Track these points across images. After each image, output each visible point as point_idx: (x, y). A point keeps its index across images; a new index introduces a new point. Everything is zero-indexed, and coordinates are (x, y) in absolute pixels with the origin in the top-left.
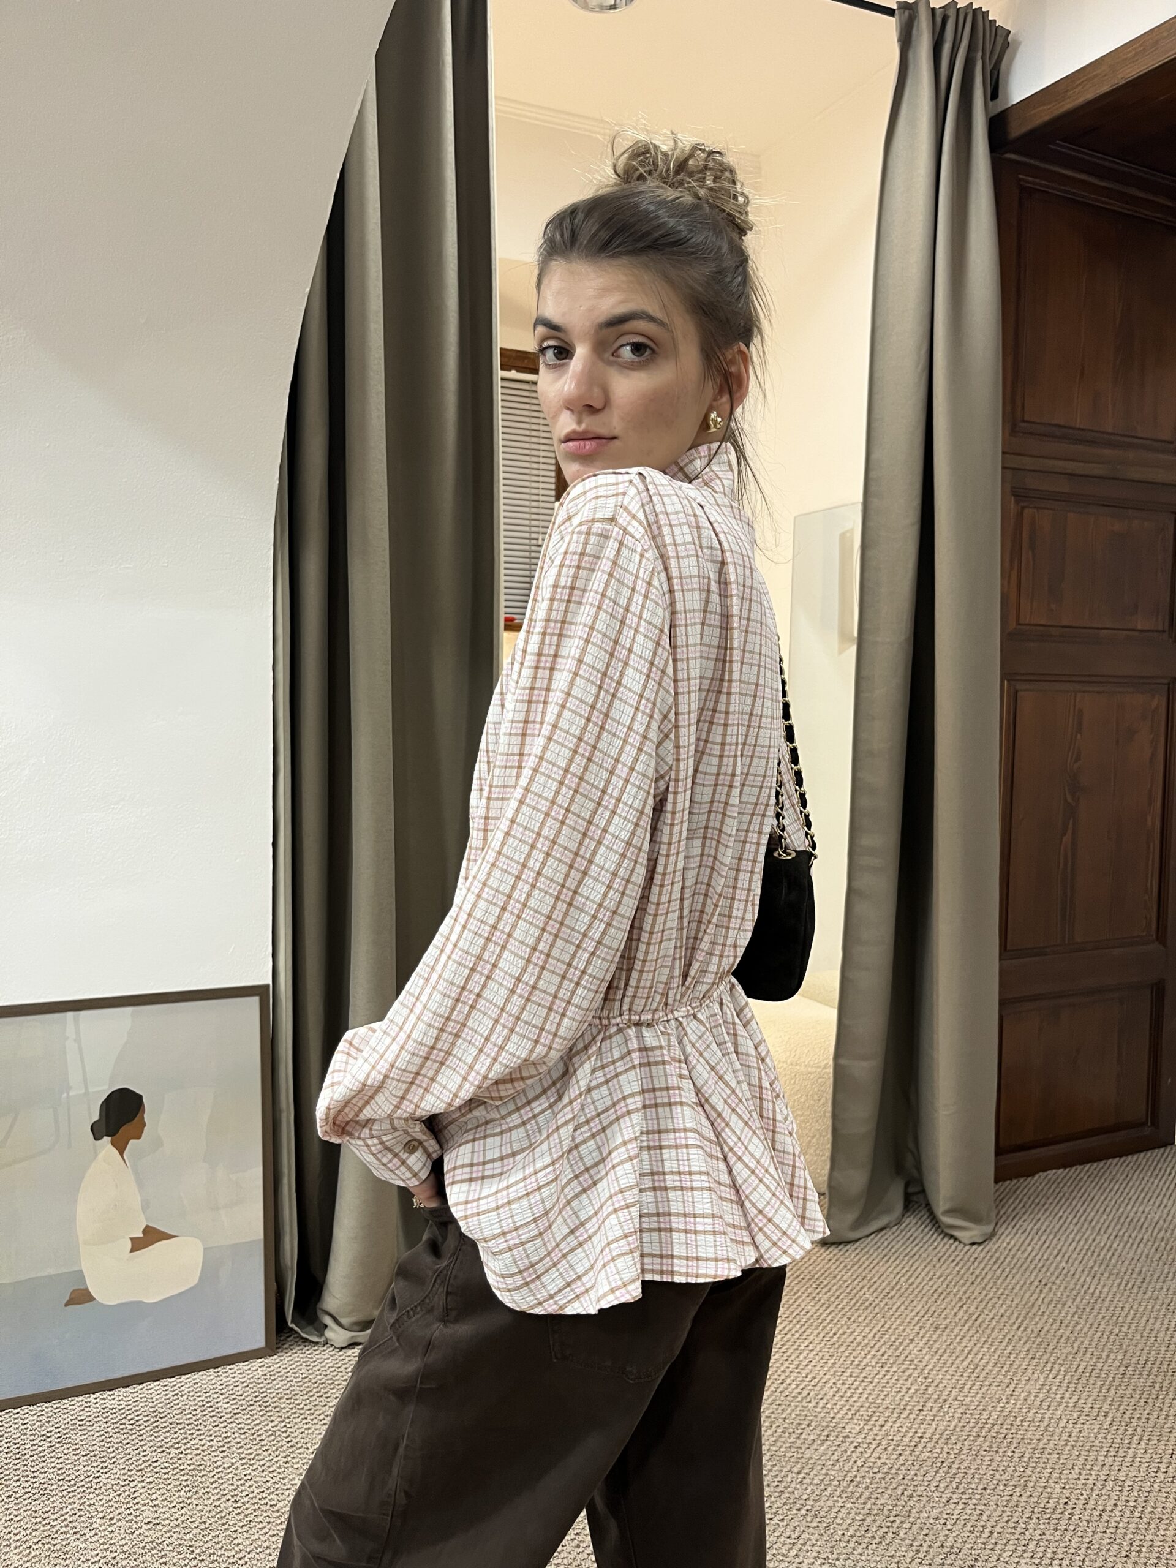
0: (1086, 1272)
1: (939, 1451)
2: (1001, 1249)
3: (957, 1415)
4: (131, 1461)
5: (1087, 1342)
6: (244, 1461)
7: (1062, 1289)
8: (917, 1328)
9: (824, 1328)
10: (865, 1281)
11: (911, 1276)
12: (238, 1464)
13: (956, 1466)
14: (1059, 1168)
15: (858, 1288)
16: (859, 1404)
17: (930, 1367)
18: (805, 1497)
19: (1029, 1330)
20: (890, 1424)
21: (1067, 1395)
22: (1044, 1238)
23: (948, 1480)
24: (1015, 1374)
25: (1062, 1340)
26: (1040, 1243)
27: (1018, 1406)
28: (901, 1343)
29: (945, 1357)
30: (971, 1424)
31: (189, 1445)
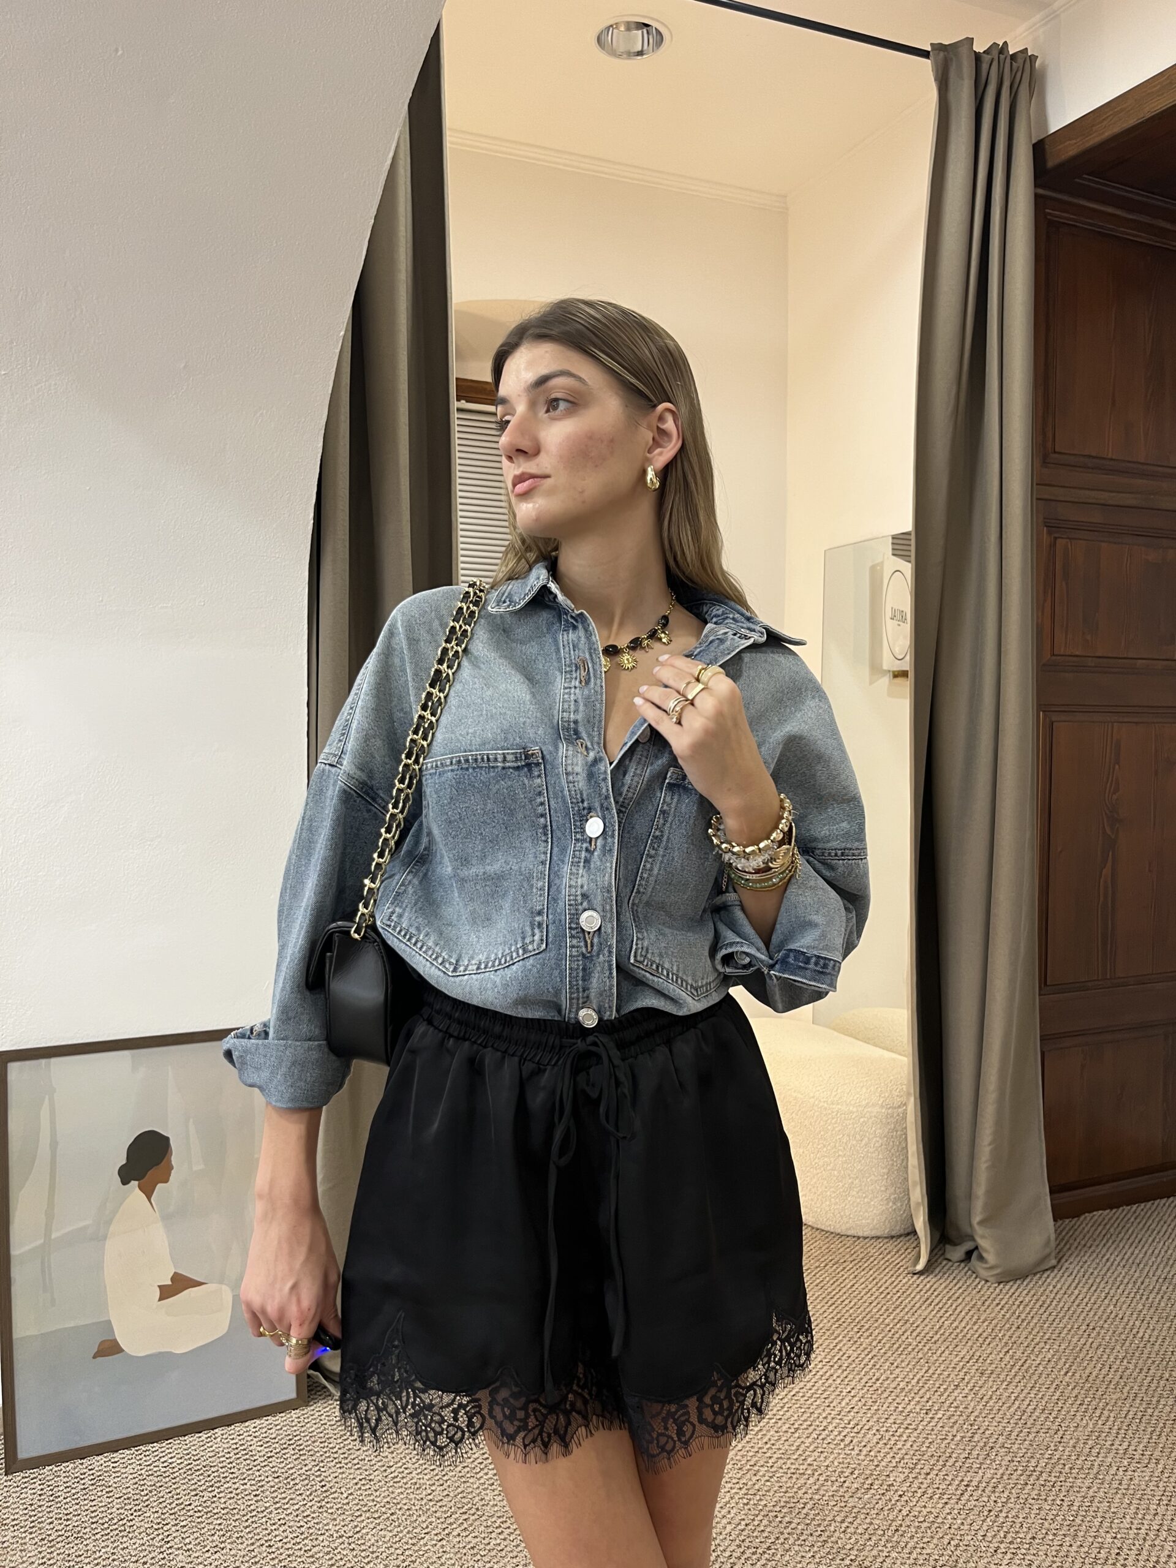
0: (1135, 1316)
1: (986, 1499)
2: (1048, 1291)
3: (1003, 1463)
4: (164, 1504)
5: (1136, 1387)
6: (278, 1505)
7: (1110, 1333)
8: (962, 1374)
9: (867, 1373)
10: (908, 1325)
11: (955, 1320)
12: (272, 1508)
13: (1003, 1514)
14: (1105, 1209)
15: (900, 1332)
16: (903, 1451)
17: (976, 1413)
18: (848, 1547)
19: (1077, 1375)
20: (935, 1472)
21: (1117, 1442)
22: (1090, 1281)
23: (996, 1529)
24: (1063, 1420)
25: (1112, 1386)
26: (1087, 1286)
27: (1067, 1453)
28: (946, 1389)
29: (991, 1403)
30: (1019, 1472)
31: (222, 1489)
